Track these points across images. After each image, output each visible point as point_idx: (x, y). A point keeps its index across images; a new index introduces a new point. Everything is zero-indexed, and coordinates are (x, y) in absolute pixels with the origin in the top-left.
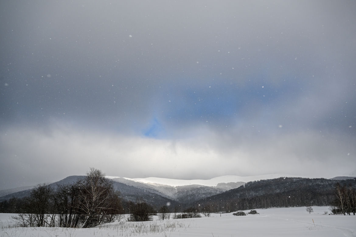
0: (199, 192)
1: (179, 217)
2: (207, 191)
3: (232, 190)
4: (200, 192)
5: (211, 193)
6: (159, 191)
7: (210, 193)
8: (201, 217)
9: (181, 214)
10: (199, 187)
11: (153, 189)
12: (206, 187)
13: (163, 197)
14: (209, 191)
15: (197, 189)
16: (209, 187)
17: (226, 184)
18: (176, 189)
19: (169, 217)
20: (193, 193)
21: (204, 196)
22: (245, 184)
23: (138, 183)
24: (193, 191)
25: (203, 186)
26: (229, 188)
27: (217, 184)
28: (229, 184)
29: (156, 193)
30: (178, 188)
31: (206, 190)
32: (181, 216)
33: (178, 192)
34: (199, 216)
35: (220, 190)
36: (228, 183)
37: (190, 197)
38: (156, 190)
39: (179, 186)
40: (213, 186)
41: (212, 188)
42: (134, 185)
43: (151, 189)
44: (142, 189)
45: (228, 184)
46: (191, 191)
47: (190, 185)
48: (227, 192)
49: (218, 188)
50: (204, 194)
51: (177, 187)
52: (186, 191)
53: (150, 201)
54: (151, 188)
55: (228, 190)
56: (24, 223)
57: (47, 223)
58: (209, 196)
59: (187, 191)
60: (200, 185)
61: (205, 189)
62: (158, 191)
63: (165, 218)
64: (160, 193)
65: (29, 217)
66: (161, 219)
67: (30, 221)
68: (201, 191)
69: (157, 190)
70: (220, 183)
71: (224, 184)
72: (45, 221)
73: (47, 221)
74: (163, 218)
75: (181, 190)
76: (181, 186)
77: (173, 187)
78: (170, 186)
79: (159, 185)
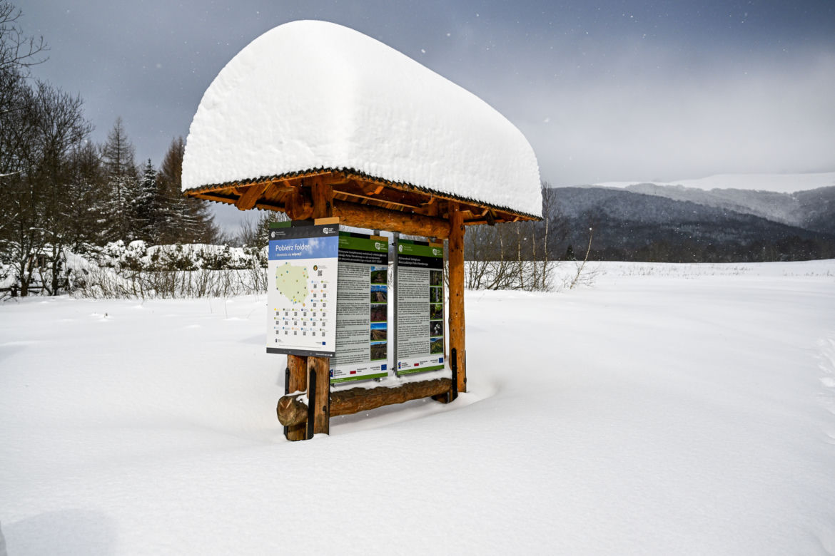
18: (794, 199)
30: (800, 195)
38: (743, 207)
39: (802, 192)
51: (796, 194)
76: (808, 191)
77: (785, 193)
78: (776, 193)
79: (745, 192)
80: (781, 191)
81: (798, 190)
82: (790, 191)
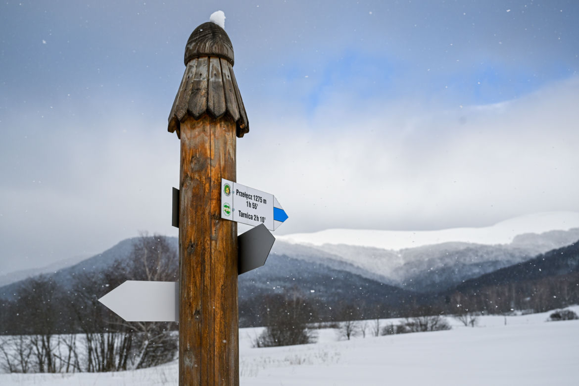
0: (462, 260)
1: (388, 331)
2: (486, 256)
3: (554, 251)
4: (465, 260)
5: (498, 261)
6: (356, 265)
7: (495, 263)
8: (449, 329)
9: (396, 322)
10: (462, 248)
11: (339, 259)
12: (483, 247)
13: (366, 280)
14: (492, 258)
15: (457, 253)
16: (490, 246)
17: (538, 235)
18: (400, 255)
19: (364, 332)
20: (446, 265)
21: (476, 271)
23: (297, 246)
24: (447, 260)
25: (473, 244)
26: (545, 248)
27: (512, 238)
28: (546, 236)
29: (348, 269)
30: (406, 252)
31: (482, 256)
32: (395, 328)
33: (405, 264)
34: (444, 327)
35: (521, 252)
37: (441, 275)
38: (346, 263)
39: (407, 249)
40: (503, 243)
41: (499, 248)
42: (288, 253)
43: (335, 261)
44: (311, 261)
46: (441, 259)
47: (438, 245)
48: (540, 257)
49: (515, 249)
50: (477, 265)
51: (401, 251)
52: (427, 259)
53: (333, 290)
54: (334, 258)
55: (544, 251)
56: (8, 361)
57: (60, 358)
58: (491, 270)
59: (429, 260)
60: (465, 244)
61: (480, 254)
62: (351, 265)
63: (353, 335)
64: (358, 268)
65: (15, 347)
66: (343, 338)
67: (19, 358)
68: (468, 259)
69: (349, 262)
70: (521, 233)
71: (533, 236)
72: (55, 355)
73: (60, 354)
74: (348, 335)
75: (413, 258)
76: (413, 249)
77: (392, 250)
78: (384, 250)
79: (355, 247)
80: (388, 248)
81: (403, 247)
82: (397, 248)
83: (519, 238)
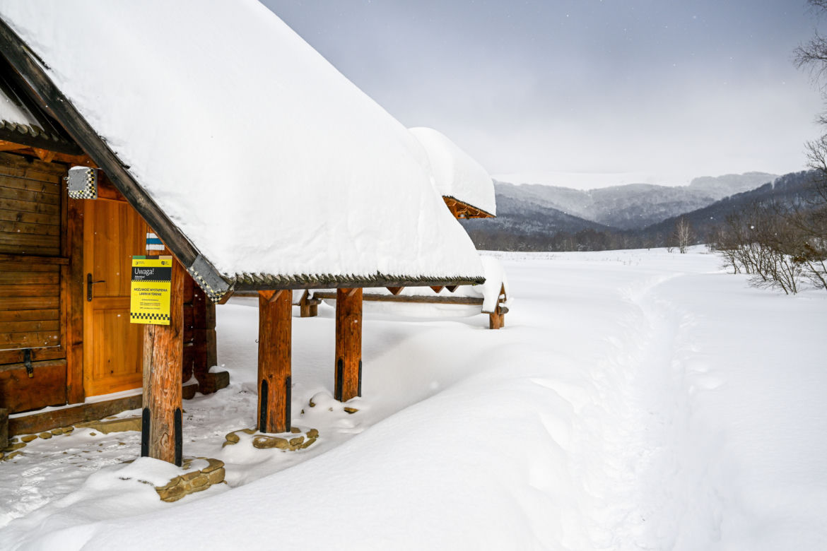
0: (648, 201)
2: (670, 198)
3: (739, 194)
5: (681, 202)
7: (679, 204)
10: (647, 189)
12: (665, 189)
14: (676, 198)
15: (643, 194)
16: (672, 188)
17: (714, 178)
18: (590, 195)
20: (634, 204)
21: (663, 210)
22: (777, 179)
24: (635, 200)
25: (656, 186)
27: (690, 181)
30: (594, 193)
31: (666, 197)
33: (595, 203)
36: (721, 177)
37: (630, 213)
39: (596, 190)
40: (682, 186)
41: (680, 190)
45: (721, 179)
46: (629, 199)
48: (726, 200)
50: (662, 205)
51: (591, 191)
52: (615, 199)
55: (729, 194)
59: (618, 200)
61: (664, 195)
68: (653, 200)
70: (699, 176)
71: (709, 179)
75: (602, 199)
76: (601, 189)
77: (582, 190)
78: (575, 190)
79: (548, 188)
80: (579, 188)
81: (592, 188)
82: (586, 189)
83: (696, 181)
